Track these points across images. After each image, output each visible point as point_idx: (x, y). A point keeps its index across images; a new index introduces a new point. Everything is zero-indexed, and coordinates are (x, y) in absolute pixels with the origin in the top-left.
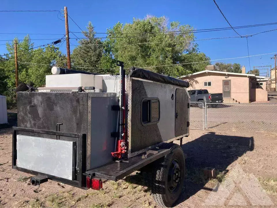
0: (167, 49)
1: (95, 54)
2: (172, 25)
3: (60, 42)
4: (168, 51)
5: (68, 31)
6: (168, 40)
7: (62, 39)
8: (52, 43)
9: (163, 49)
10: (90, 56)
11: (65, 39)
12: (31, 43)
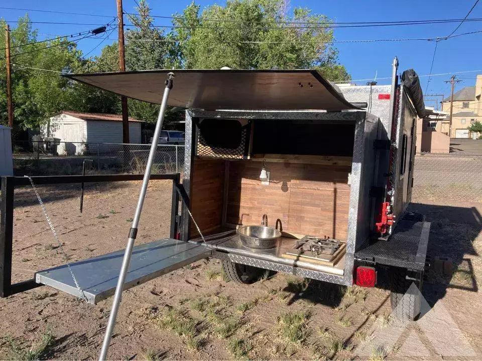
0: (289, 55)
1: (152, 57)
2: (296, 13)
3: (104, 31)
4: (290, 59)
5: (122, 11)
6: (289, 39)
7: (108, 25)
8: (90, 32)
9: (281, 56)
10: (144, 61)
11: (114, 27)
12: (32, 30)
